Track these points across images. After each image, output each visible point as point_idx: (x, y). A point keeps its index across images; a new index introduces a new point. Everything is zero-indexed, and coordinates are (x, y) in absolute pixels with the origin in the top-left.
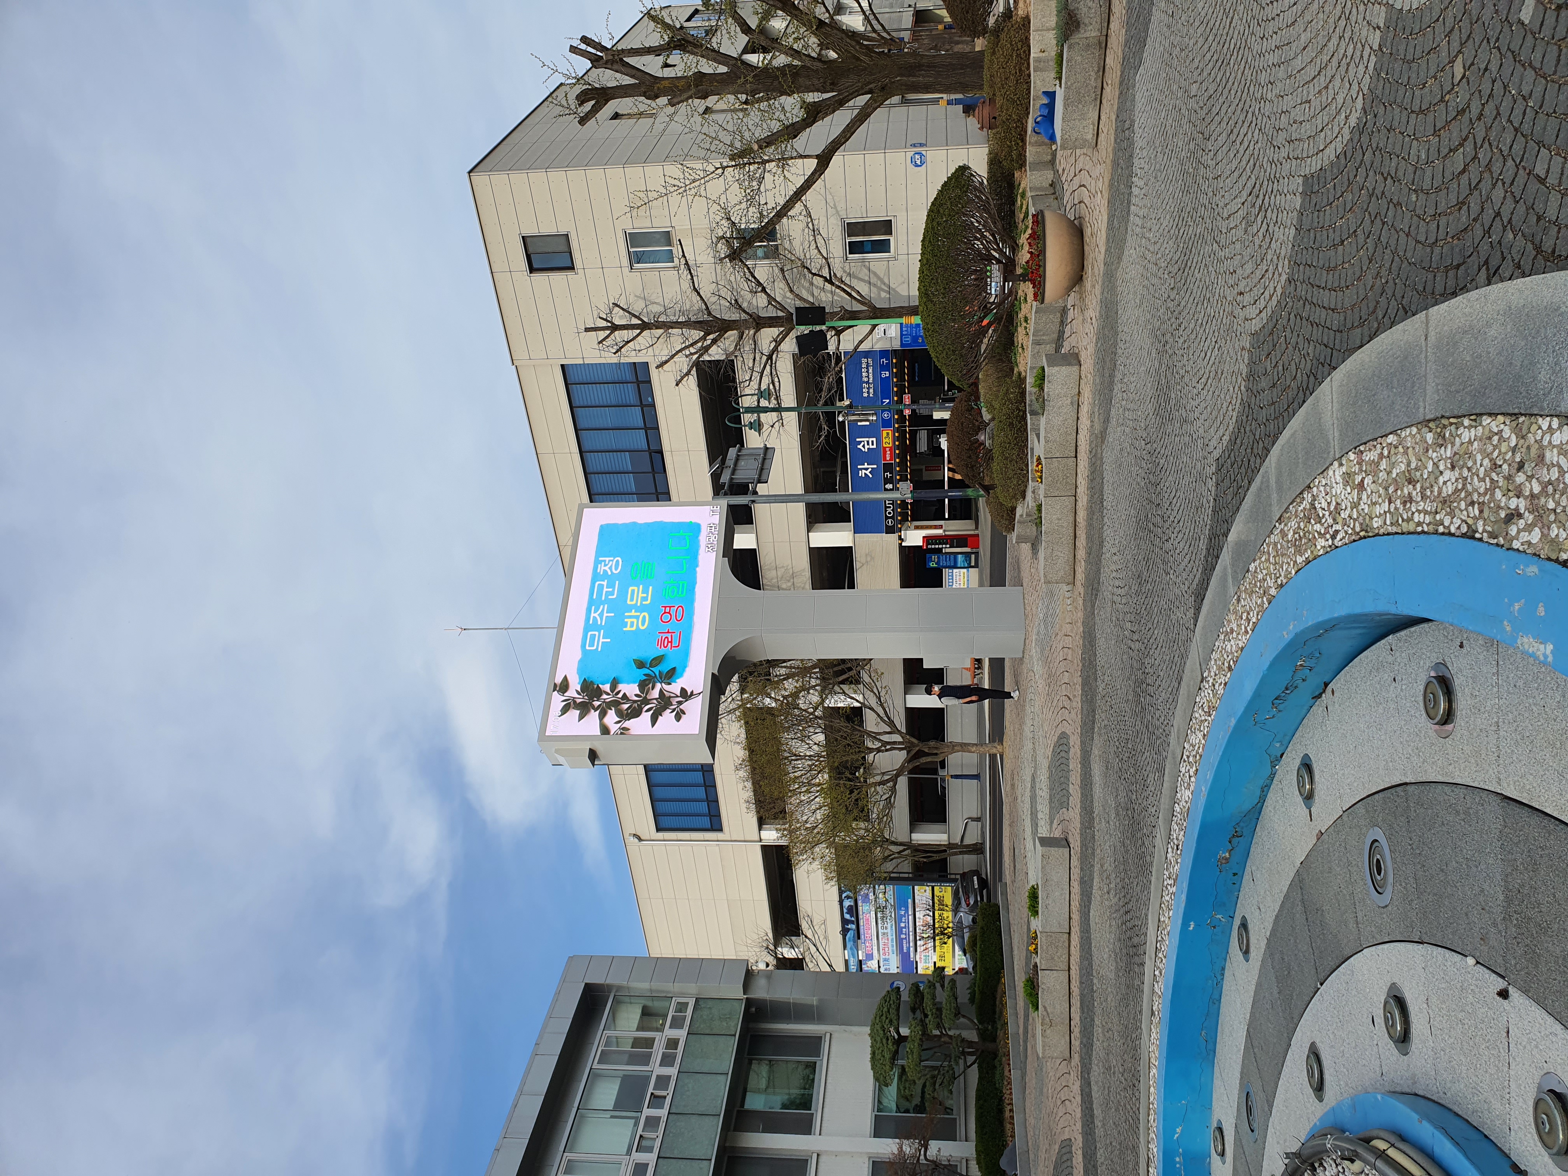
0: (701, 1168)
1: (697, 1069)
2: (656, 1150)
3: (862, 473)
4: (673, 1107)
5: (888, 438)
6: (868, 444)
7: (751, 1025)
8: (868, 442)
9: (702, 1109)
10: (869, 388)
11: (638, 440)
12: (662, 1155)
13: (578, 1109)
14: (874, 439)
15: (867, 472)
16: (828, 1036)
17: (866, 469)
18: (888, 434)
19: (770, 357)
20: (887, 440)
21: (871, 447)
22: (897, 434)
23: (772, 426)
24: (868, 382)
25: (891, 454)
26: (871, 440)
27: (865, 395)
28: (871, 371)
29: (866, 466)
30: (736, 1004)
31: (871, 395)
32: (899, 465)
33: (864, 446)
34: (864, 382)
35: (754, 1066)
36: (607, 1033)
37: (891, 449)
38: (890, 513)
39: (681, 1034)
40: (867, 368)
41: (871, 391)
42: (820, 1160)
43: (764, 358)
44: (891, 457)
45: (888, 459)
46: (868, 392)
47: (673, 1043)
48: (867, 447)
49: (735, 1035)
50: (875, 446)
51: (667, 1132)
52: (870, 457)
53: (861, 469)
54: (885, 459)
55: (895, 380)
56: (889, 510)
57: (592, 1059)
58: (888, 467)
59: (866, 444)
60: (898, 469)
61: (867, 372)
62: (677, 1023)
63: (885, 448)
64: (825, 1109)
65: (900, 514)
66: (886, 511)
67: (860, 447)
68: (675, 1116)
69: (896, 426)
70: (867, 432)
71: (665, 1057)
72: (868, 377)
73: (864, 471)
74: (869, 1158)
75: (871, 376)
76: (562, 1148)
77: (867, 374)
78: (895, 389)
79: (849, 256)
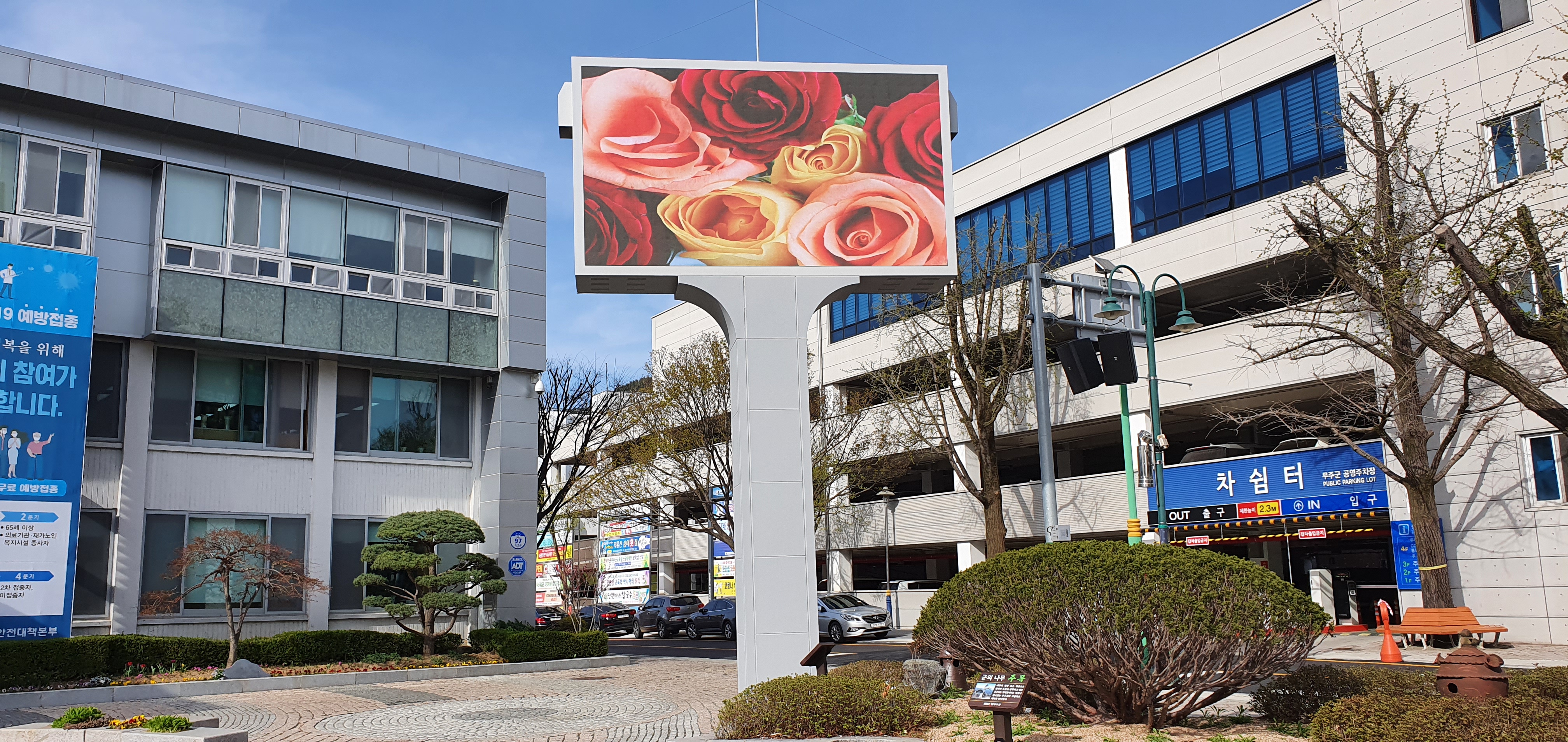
0: (272, 333)
1: (401, 323)
2: (296, 284)
3: (1221, 477)
4: (351, 300)
5: (1269, 509)
6: (1259, 483)
7: (479, 380)
8: (1262, 482)
9: (348, 329)
10: (1334, 479)
11: (1245, 176)
12: (289, 291)
13: (347, 198)
14: (1266, 491)
15: (1223, 484)
16: (469, 465)
17: (1227, 483)
18: (1274, 509)
19: (1344, 335)
20: (1266, 508)
21: (1256, 487)
22: (1272, 521)
23: (1249, 348)
24: (1342, 477)
26: (1265, 486)
27: (1325, 475)
28: (1359, 481)
29: (1231, 482)
30: (491, 361)
31: (1325, 483)
32: (1233, 525)
33: (1256, 477)
34: (1342, 472)
35: (426, 385)
36: (448, 224)
37: (1256, 514)
38: (1173, 516)
39: (449, 302)
40: (1362, 476)
41: (1331, 483)
42: (306, 461)
43: (1342, 327)
44: (1245, 515)
45: (1242, 511)
46: (1328, 479)
47: (435, 293)
48: (1256, 481)
49: (448, 362)
50: (1257, 492)
51: (318, 295)
52: (1243, 486)
53: (1226, 476)
55: (1345, 515)
56: (1177, 515)
57: (409, 206)
58: (1230, 511)
59: (1259, 480)
60: (1227, 524)
61: (1357, 476)
62: (460, 297)
63: (1254, 505)
64: (372, 465)
65: (1180, 529)
66: (1176, 511)
67: (1255, 472)
68: (339, 303)
69: (1283, 520)
70: (1275, 478)
71: (418, 286)
72: (1350, 477)
73: (1224, 479)
74: (309, 515)
75: (1351, 481)
76: (294, 184)
77: (1352, 477)
78: (1332, 516)
79: (1528, 439)
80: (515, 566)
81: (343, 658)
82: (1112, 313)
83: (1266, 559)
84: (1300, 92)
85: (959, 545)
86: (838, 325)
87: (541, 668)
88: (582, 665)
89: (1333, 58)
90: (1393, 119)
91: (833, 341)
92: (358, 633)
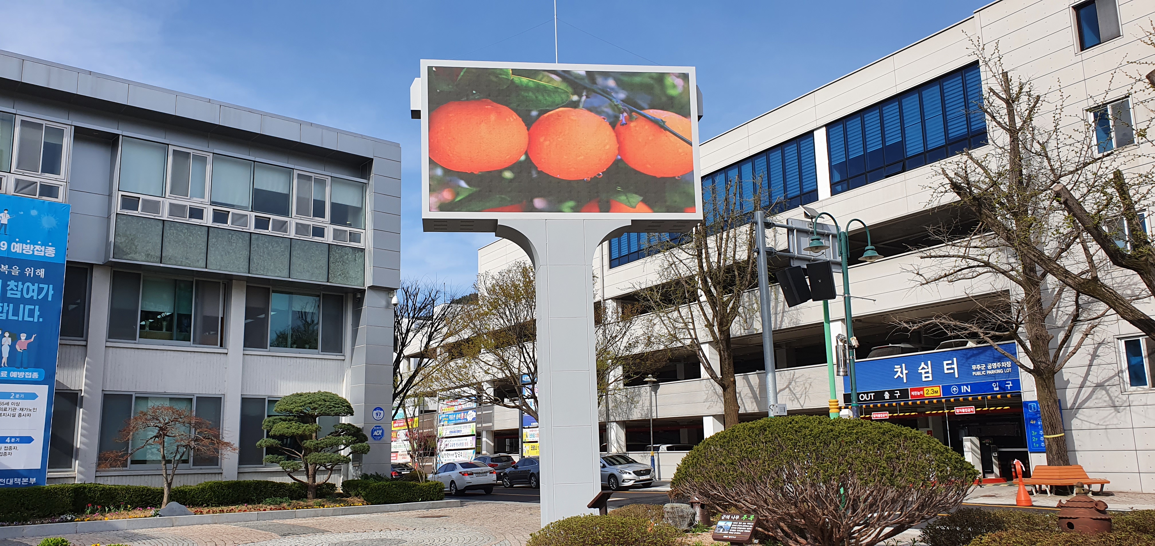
0: (198, 261)
1: (294, 253)
2: (216, 225)
3: (897, 368)
4: (257, 236)
5: (933, 392)
6: (926, 373)
7: (350, 295)
8: (927, 372)
9: (255, 258)
10: (981, 370)
11: (914, 147)
12: (211, 230)
13: (254, 161)
14: (930, 379)
15: (899, 374)
16: (343, 358)
17: (902, 373)
18: (937, 392)
19: (987, 264)
20: (930, 392)
21: (924, 376)
22: (935, 401)
23: (918, 274)
24: (986, 369)
25: (918, 396)
26: (930, 375)
27: (974, 367)
28: (999, 371)
29: (905, 372)
30: (360, 281)
31: (974, 373)
32: (906, 404)
33: (923, 368)
34: (986, 365)
35: (311, 299)
36: (329, 181)
37: (923, 396)
38: (862, 397)
39: (329, 238)
40: (1001, 368)
41: (978, 373)
42: (222, 355)
43: (985, 258)
44: (915, 396)
46: (976, 370)
47: (319, 232)
48: (923, 371)
49: (328, 282)
50: (924, 379)
51: (233, 233)
52: (914, 375)
53: (901, 367)
54: (912, 390)
55: (989, 397)
56: (865, 396)
57: (300, 168)
58: (904, 393)
59: (925, 371)
60: (902, 403)
61: (997, 368)
62: (337, 234)
63: (922, 389)
64: (271, 358)
65: (868, 407)
66: (864, 393)
67: (923, 365)
68: (248, 239)
69: (943, 400)
70: (937, 369)
71: (306, 227)
72: (992, 369)
73: (900, 370)
74: (224, 395)
75: (993, 372)
76: (216, 151)
77: (994, 368)
78: (980, 398)
79: (1123, 341)
80: (376, 433)
81: (248, 501)
82: (817, 248)
83: (931, 429)
84: (954, 87)
85: (704, 418)
86: (615, 255)
87: (395, 509)
88: (425, 507)
89: (977, 62)
90: (1022, 106)
91: (611, 267)
92: (259, 483)
